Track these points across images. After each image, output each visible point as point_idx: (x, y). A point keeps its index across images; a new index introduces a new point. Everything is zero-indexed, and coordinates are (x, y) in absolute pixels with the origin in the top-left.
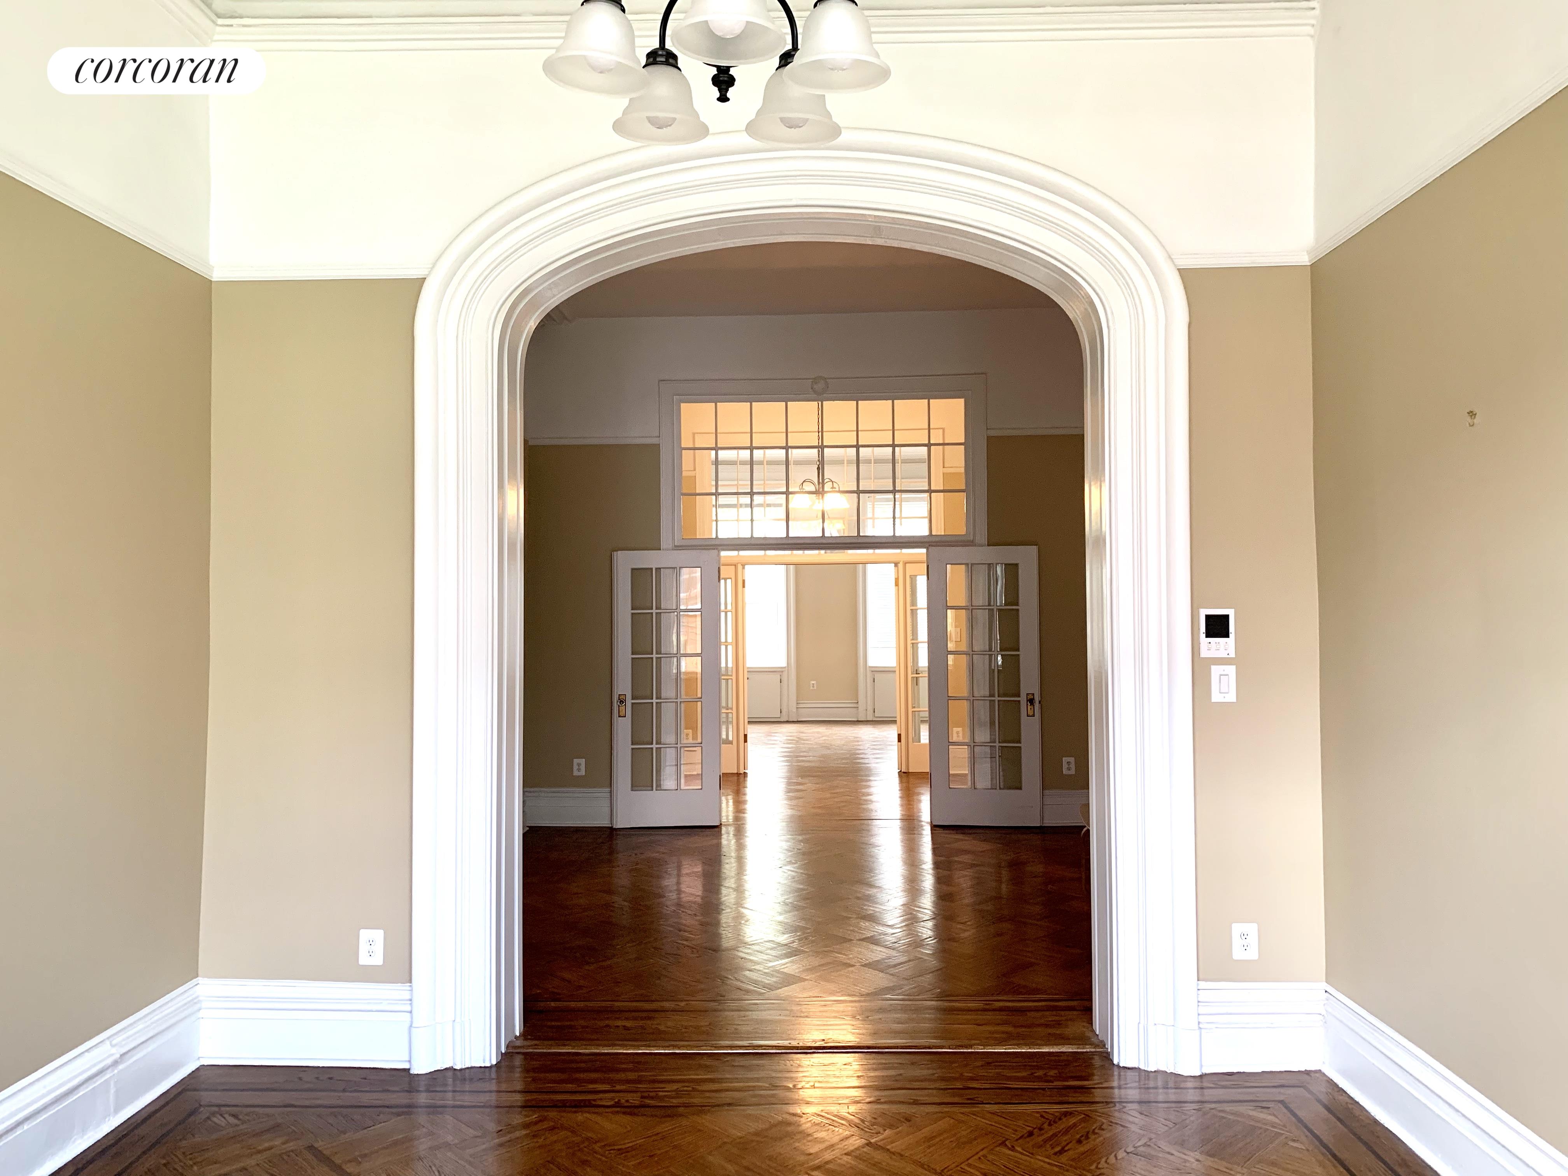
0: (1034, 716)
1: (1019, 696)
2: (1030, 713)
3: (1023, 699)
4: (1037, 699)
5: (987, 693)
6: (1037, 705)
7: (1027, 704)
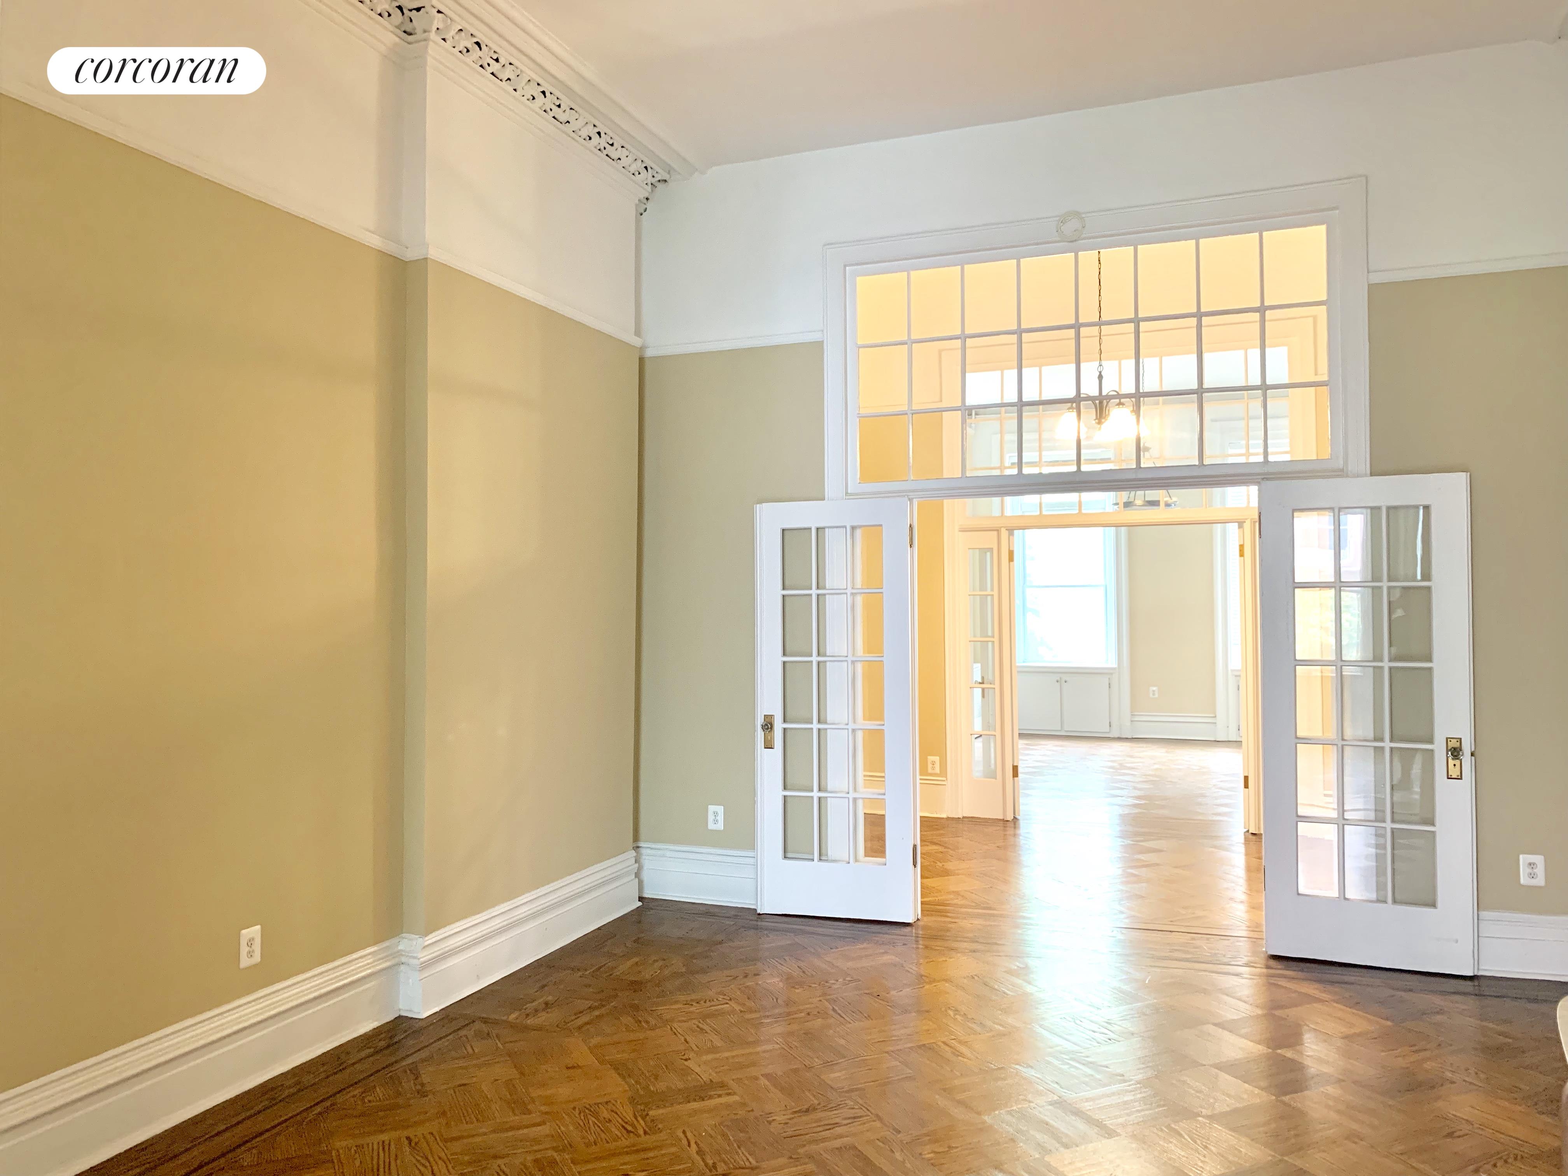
0: (1461, 779)
1: (1431, 741)
2: (1454, 772)
3: (1439, 749)
4: (1467, 748)
5: (1371, 735)
6: (1467, 759)
7: (1447, 758)
